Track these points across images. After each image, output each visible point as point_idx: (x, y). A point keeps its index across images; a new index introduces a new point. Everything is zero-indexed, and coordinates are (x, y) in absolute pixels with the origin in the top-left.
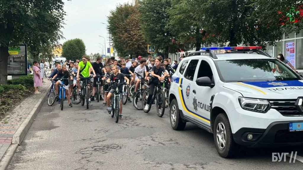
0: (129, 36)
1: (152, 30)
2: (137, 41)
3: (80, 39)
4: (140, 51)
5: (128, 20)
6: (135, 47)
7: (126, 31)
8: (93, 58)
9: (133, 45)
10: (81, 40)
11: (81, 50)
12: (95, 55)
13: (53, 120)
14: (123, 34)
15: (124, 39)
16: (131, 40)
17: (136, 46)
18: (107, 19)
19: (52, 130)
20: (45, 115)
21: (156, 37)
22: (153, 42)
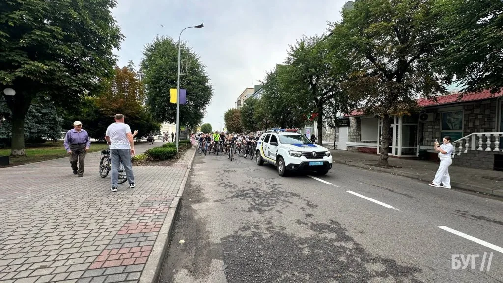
0: (234, 123)
5: (234, 116)
6: (237, 129)
7: (233, 121)
9: (236, 127)
11: (210, 128)
13: (203, 159)
14: (231, 122)
15: (232, 124)
16: (235, 125)
18: (224, 115)
21: (247, 124)
22: (245, 126)
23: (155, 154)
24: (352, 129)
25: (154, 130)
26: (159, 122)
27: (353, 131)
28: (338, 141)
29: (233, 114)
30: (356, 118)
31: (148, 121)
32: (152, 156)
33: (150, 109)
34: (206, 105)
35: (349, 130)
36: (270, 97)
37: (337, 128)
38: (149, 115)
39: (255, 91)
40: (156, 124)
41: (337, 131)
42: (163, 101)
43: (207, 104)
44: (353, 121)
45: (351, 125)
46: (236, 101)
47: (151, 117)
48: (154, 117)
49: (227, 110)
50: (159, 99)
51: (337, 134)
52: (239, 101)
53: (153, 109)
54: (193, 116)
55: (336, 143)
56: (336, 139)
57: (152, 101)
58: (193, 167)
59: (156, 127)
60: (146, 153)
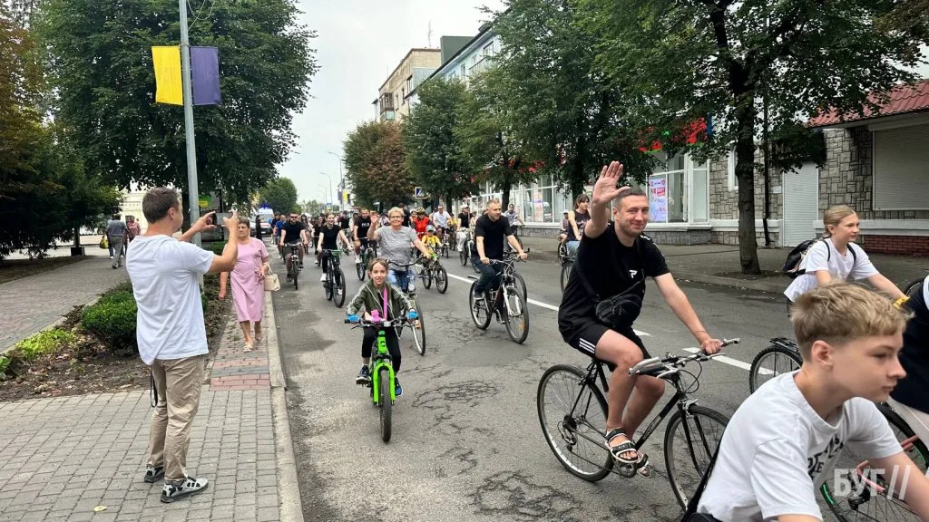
0: (380, 172)
1: (425, 161)
2: (393, 180)
3: (288, 178)
4: (397, 196)
5: (377, 147)
6: (390, 191)
7: (375, 165)
8: (306, 208)
9: (387, 186)
10: (290, 180)
11: (290, 196)
12: (309, 203)
13: (314, 327)
14: (370, 170)
15: (372, 178)
16: (384, 179)
17: (392, 188)
18: (343, 146)
19: (327, 350)
20: (290, 316)
21: (432, 174)
22: (428, 182)
23: (114, 329)
24: (834, 171)
25: (95, 213)
26: (113, 184)
27: (842, 176)
28: (779, 216)
29: (375, 141)
30: (851, 130)
31: (68, 181)
32: (103, 340)
33: (73, 138)
34: (291, 112)
35: (824, 174)
36: (531, 69)
37: (772, 171)
38: (72, 159)
39: (445, 55)
40: (101, 191)
41: (774, 181)
42: (121, 103)
43: (293, 106)
44: (837, 141)
45: (830, 155)
46: (377, 95)
47: (80, 166)
48: (91, 166)
49: (354, 130)
50: (105, 94)
51: (776, 190)
52: (389, 96)
53: (84, 138)
54: (245, 156)
55: (772, 222)
56: (772, 209)
57: (79, 103)
58: (294, 378)
59: (101, 202)
60: (74, 317)
